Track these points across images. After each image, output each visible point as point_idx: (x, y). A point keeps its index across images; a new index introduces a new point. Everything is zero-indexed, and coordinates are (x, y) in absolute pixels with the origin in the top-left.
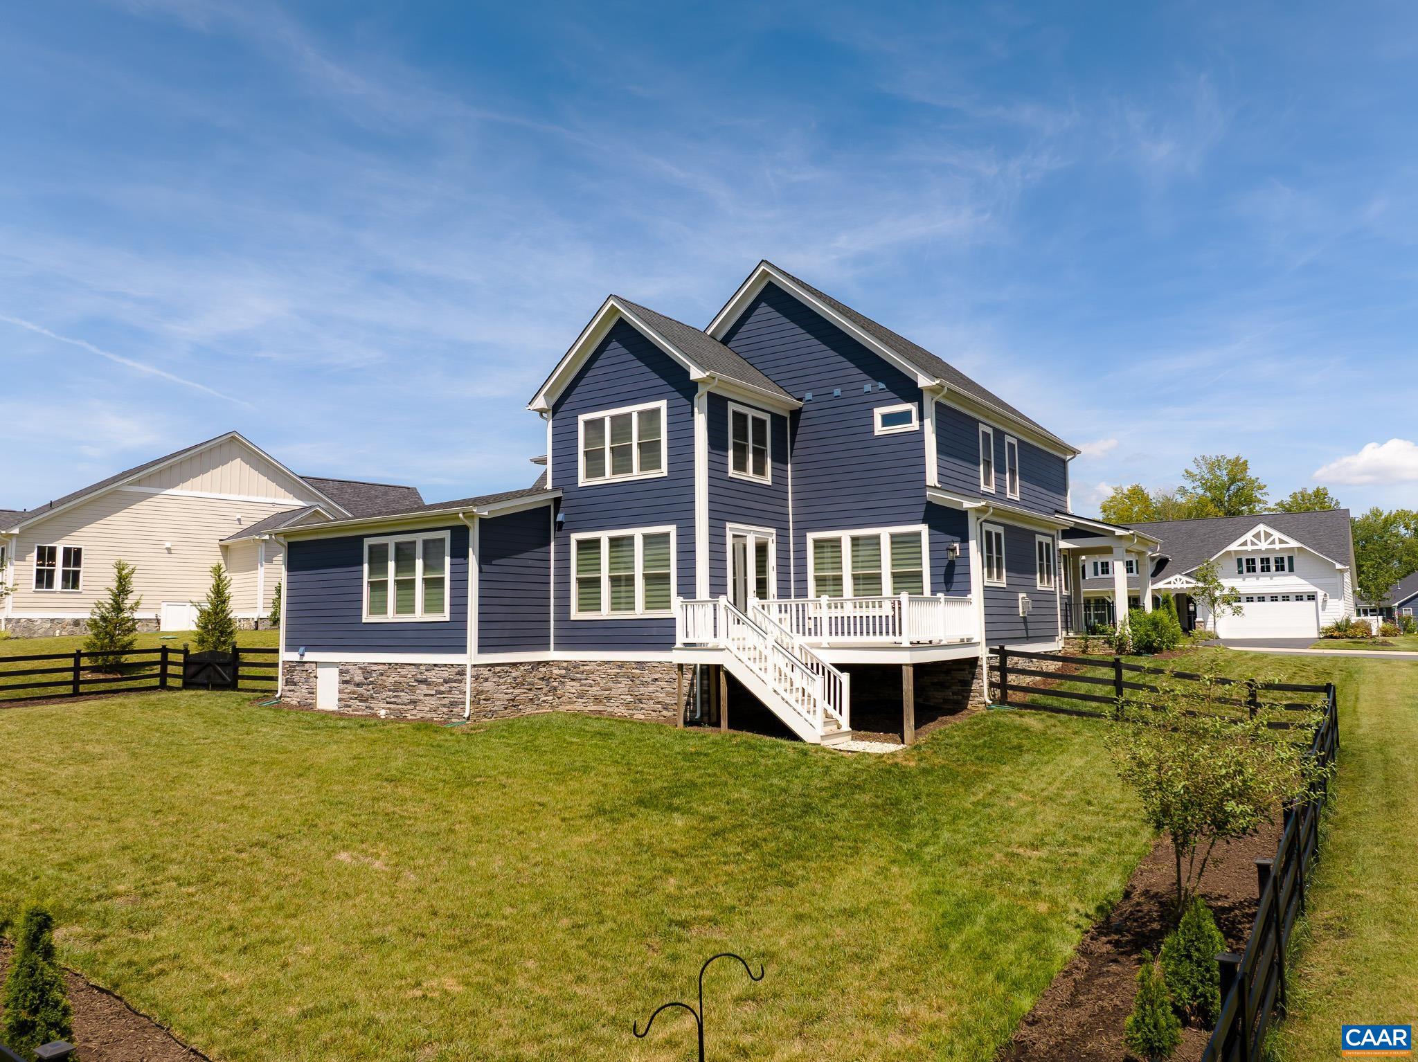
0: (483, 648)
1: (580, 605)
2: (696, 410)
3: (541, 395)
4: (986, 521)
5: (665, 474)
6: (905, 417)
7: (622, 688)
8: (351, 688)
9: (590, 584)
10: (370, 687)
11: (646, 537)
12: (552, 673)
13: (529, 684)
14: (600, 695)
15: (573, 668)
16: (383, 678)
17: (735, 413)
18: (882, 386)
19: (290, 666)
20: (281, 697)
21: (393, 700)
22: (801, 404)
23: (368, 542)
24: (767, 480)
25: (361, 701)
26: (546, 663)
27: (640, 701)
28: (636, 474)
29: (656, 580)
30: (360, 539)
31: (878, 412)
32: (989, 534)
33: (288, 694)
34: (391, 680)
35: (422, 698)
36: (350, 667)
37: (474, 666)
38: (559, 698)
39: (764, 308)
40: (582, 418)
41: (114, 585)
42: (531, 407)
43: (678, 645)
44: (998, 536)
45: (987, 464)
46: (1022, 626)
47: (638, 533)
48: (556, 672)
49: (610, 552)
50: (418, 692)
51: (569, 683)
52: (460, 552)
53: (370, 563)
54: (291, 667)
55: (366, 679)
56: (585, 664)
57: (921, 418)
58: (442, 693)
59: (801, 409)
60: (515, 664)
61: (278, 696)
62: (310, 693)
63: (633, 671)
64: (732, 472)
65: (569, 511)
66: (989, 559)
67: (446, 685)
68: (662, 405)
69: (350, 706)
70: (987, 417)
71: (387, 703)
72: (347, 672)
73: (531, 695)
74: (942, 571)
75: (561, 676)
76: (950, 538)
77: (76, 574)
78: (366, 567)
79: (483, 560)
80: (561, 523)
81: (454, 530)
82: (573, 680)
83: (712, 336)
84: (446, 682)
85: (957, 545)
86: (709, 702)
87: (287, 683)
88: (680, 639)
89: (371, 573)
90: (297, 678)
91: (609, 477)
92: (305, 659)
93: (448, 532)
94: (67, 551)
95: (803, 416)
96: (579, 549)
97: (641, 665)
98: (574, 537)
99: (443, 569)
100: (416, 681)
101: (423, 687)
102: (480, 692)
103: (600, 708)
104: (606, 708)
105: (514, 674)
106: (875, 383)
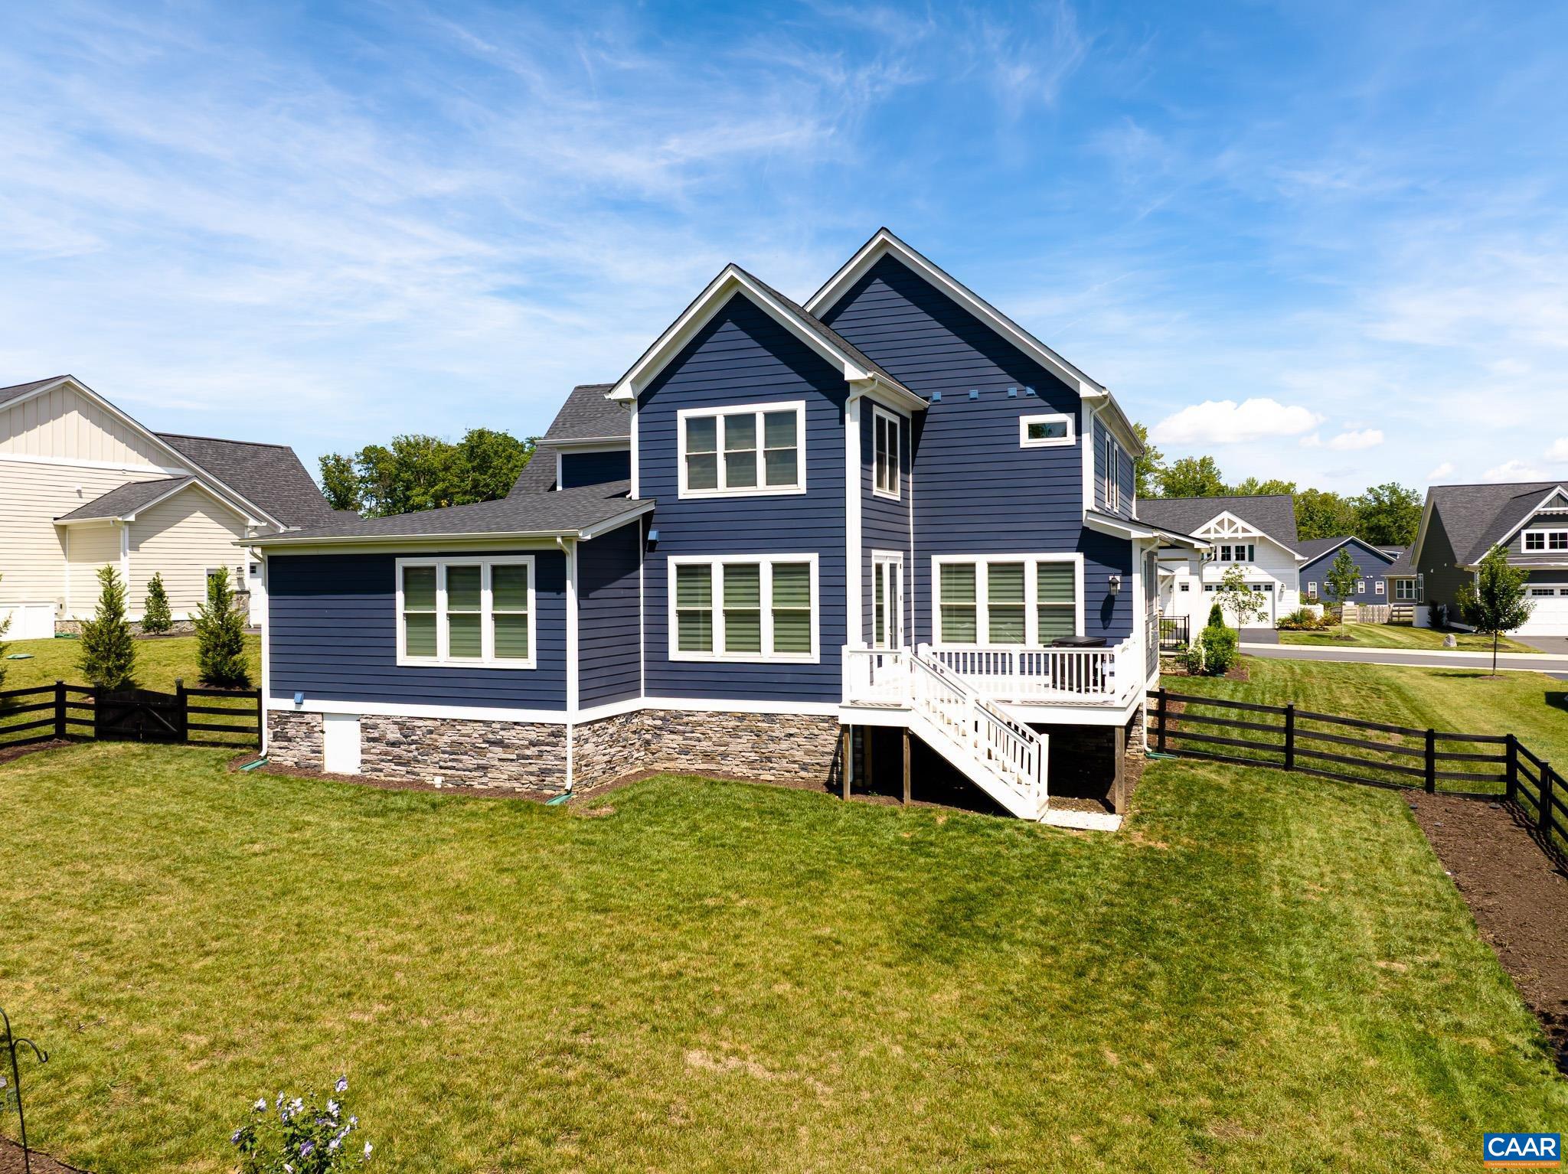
0: (584, 703)
1: (682, 643)
2: (848, 416)
3: (627, 382)
4: (1145, 552)
5: (804, 491)
6: (1060, 430)
7: (743, 744)
8: (381, 747)
9: (696, 621)
10: (414, 747)
11: (776, 566)
12: (645, 724)
13: (624, 740)
14: (713, 752)
15: (670, 721)
16: (433, 736)
17: (878, 417)
18: (1030, 391)
19: (279, 717)
20: (266, 756)
21: (450, 764)
22: (927, 404)
23: (400, 564)
24: (897, 494)
25: (397, 764)
26: (638, 713)
27: (769, 759)
28: (762, 488)
29: (791, 618)
30: (389, 560)
31: (1025, 421)
33: (278, 752)
34: (445, 739)
35: (496, 763)
36: (378, 721)
37: (576, 726)
38: (653, 754)
39: (878, 286)
40: (682, 414)
43: (846, 701)
45: (1108, 477)
47: (765, 561)
48: (650, 722)
49: (726, 581)
50: (489, 755)
51: (667, 737)
52: (551, 583)
53: (406, 591)
54: (281, 718)
55: (406, 737)
56: (690, 714)
57: (1078, 432)
58: (528, 757)
59: (926, 410)
60: (610, 719)
61: (263, 754)
62: (314, 752)
63: (759, 724)
64: (875, 490)
65: (666, 528)
67: (532, 748)
68: (799, 406)
69: (381, 770)
70: (1110, 425)
71: (441, 768)
72: (375, 727)
73: (625, 753)
74: (1100, 605)
75: (655, 727)
76: (1110, 570)
78: (400, 596)
79: (582, 594)
80: (654, 543)
81: (542, 557)
82: (672, 732)
84: (533, 744)
85: (1118, 578)
87: (276, 738)
88: (847, 695)
89: (408, 604)
90: (291, 733)
91: (722, 490)
92: (303, 708)
93: (532, 558)
95: (928, 418)
96: (679, 575)
97: (769, 717)
98: (673, 561)
99: (524, 602)
100: (485, 742)
101: (498, 750)
102: (583, 757)
103: (713, 767)
104: (720, 767)
105: (612, 730)
106: (1022, 387)
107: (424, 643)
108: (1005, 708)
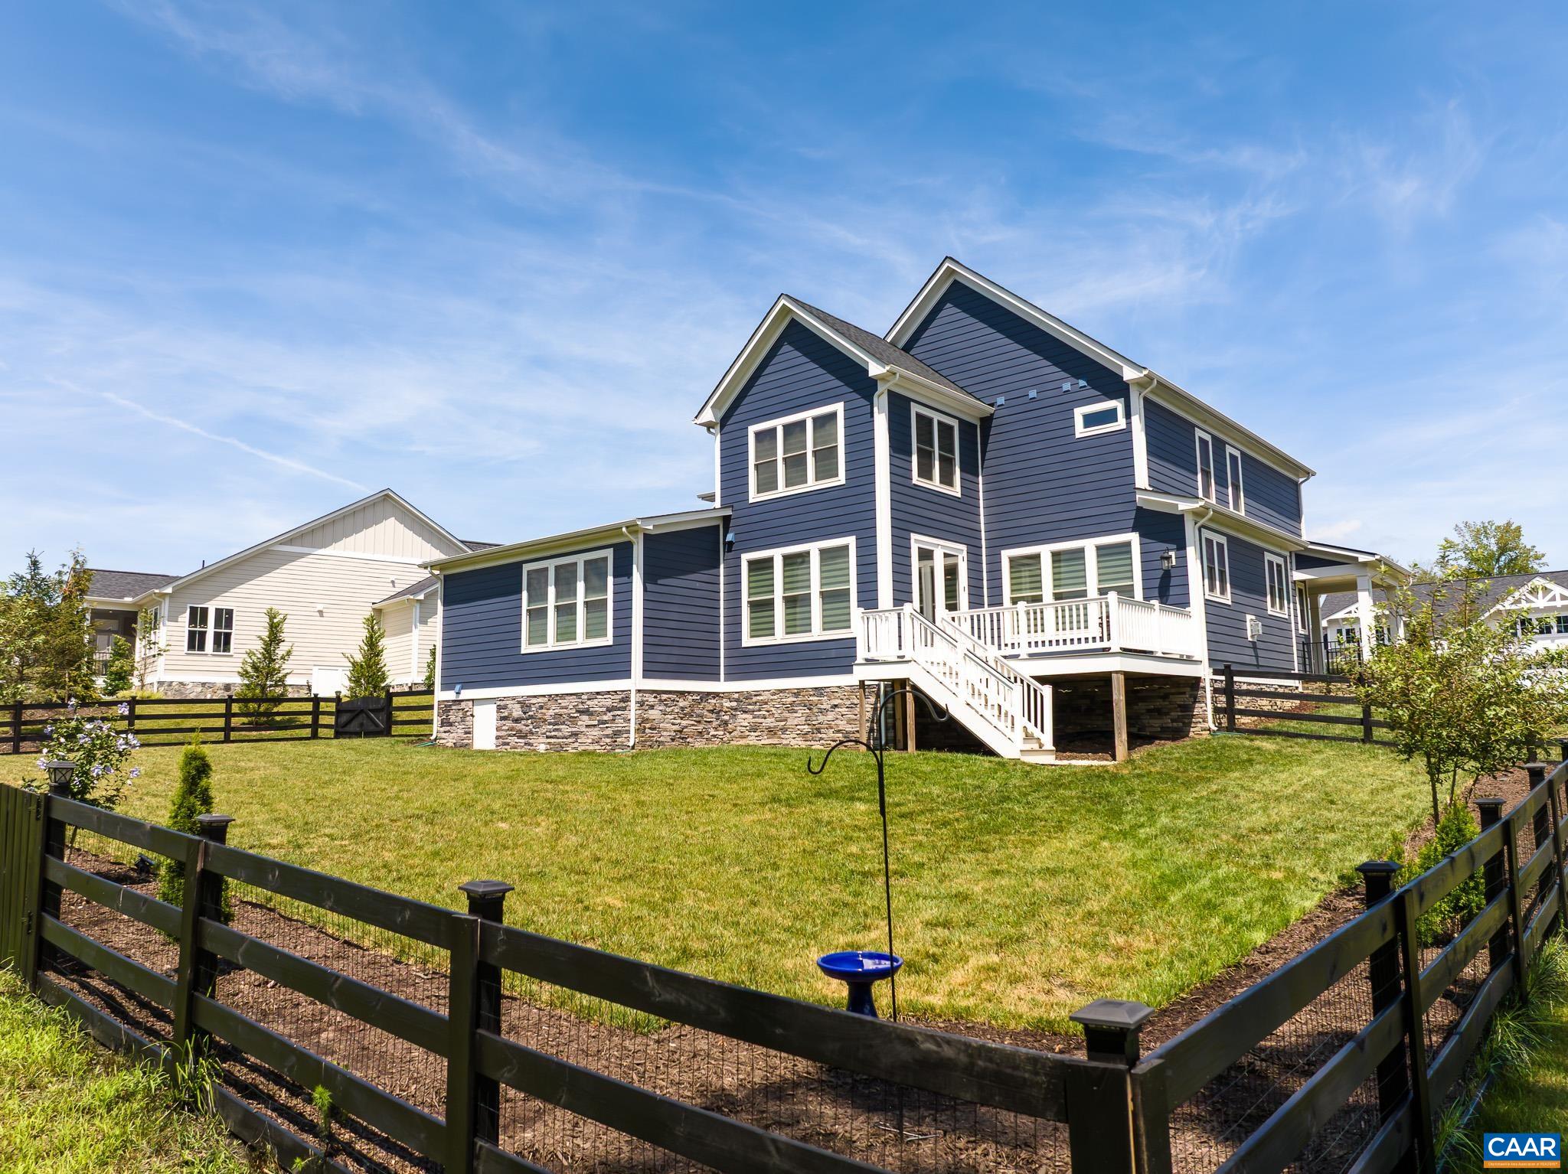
0: (648, 673)
1: (751, 631)
2: (876, 409)
3: (708, 409)
4: (1203, 526)
5: (843, 482)
6: (1110, 416)
7: (797, 719)
8: (509, 724)
9: (762, 607)
10: (529, 721)
11: (822, 551)
12: (722, 706)
13: (698, 716)
14: (775, 727)
15: (745, 700)
16: (543, 711)
17: (918, 415)
18: (1082, 383)
19: (446, 706)
20: (436, 739)
21: (553, 734)
22: (992, 410)
23: (526, 568)
24: (956, 491)
25: (519, 737)
26: (716, 695)
27: (819, 731)
28: (812, 484)
29: (834, 598)
30: (519, 566)
31: (1079, 413)
32: (1209, 542)
33: (444, 735)
34: (551, 712)
35: (583, 729)
36: (508, 702)
37: (639, 691)
38: (730, 733)
39: (950, 310)
40: (752, 429)
41: (265, 634)
42: (699, 421)
43: (859, 660)
44: (1220, 546)
45: (1206, 474)
46: (1251, 652)
47: (814, 548)
48: (728, 704)
49: (784, 571)
50: (580, 723)
51: (741, 716)
52: (623, 570)
53: (528, 591)
54: (447, 707)
55: (525, 713)
56: (758, 694)
57: (1128, 415)
58: (606, 722)
59: (992, 415)
60: (682, 694)
61: (432, 738)
62: (466, 733)
63: (811, 698)
64: (916, 479)
65: (739, 529)
66: (1211, 570)
67: (609, 714)
68: (839, 408)
69: (508, 744)
70: (1205, 422)
71: (547, 737)
72: (505, 707)
73: (700, 727)
74: (1157, 583)
75: (732, 708)
76: (1164, 546)
77: (228, 636)
78: (525, 594)
79: (649, 578)
80: (731, 543)
81: (617, 547)
82: (745, 712)
83: (893, 343)
84: (609, 710)
85: (1172, 554)
86: (894, 727)
87: (442, 724)
88: (861, 654)
89: (530, 602)
90: (452, 719)
91: (782, 490)
92: (461, 697)
93: (611, 550)
94: (219, 612)
95: (995, 422)
96: (750, 570)
97: (819, 691)
98: (745, 557)
99: (605, 590)
100: (577, 711)
101: (585, 718)
102: (645, 720)
103: (775, 741)
104: (781, 741)
105: (682, 703)
106: (1075, 381)
107: (538, 636)
108: (1012, 663)
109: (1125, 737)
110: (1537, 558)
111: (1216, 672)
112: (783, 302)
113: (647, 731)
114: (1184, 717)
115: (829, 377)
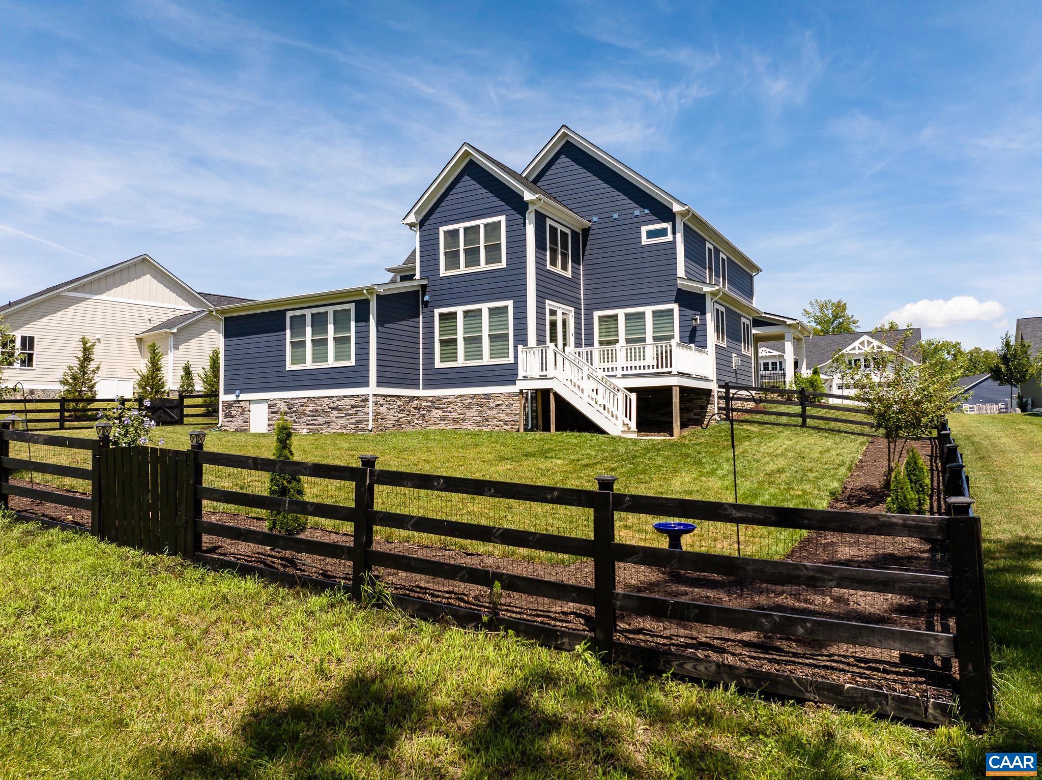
0: (380, 384)
1: (441, 358)
2: (527, 222)
3: (412, 214)
4: (715, 302)
5: (505, 266)
6: (663, 232)
7: (473, 413)
8: (278, 416)
9: (449, 344)
10: (294, 414)
11: (490, 309)
12: (421, 405)
13: (408, 411)
14: (458, 418)
15: (436, 403)
16: (303, 407)
17: (551, 226)
18: (647, 211)
20: (221, 427)
21: (311, 422)
22: (590, 224)
23: (289, 314)
24: (569, 274)
26: (418, 398)
27: (487, 420)
28: (483, 266)
29: (498, 339)
30: (283, 312)
31: (644, 229)
32: (717, 310)
33: (227, 424)
34: (310, 408)
35: (335, 419)
36: (277, 402)
37: (374, 395)
38: (427, 422)
39: (563, 159)
40: (442, 229)
41: (80, 355)
42: (405, 222)
43: (520, 377)
44: (722, 313)
45: (710, 269)
46: (734, 375)
47: (485, 307)
48: (425, 404)
49: (464, 321)
50: (331, 415)
51: (434, 411)
52: (362, 317)
53: (291, 329)
54: (229, 405)
55: (290, 409)
56: (446, 397)
57: (674, 233)
58: (350, 415)
59: (590, 227)
60: (398, 397)
61: (219, 425)
62: (244, 422)
63: (482, 400)
64: (549, 267)
65: (433, 293)
66: (718, 327)
67: (353, 410)
68: (502, 219)
70: (711, 238)
71: (307, 425)
72: (275, 405)
73: (409, 418)
74: (688, 334)
75: (428, 407)
76: (694, 312)
77: (30, 357)
78: (288, 332)
79: (379, 323)
80: (427, 302)
81: (357, 303)
82: (437, 409)
83: (526, 178)
84: (353, 407)
85: (698, 317)
86: (537, 418)
87: (226, 416)
88: (521, 373)
89: (292, 337)
90: (234, 413)
91: (463, 269)
92: (240, 399)
93: (354, 304)
94: (24, 338)
95: (591, 232)
96: (440, 320)
97: (487, 396)
98: (437, 312)
99: (349, 330)
100: (329, 408)
101: (335, 412)
102: (378, 414)
103: (458, 427)
104: (462, 427)
105: (399, 403)
106: (642, 210)
107: (299, 358)
108: (612, 380)
109: (679, 423)
110: (854, 323)
111: (720, 387)
112: (465, 148)
113: (379, 420)
114: (701, 412)
115: (496, 199)
